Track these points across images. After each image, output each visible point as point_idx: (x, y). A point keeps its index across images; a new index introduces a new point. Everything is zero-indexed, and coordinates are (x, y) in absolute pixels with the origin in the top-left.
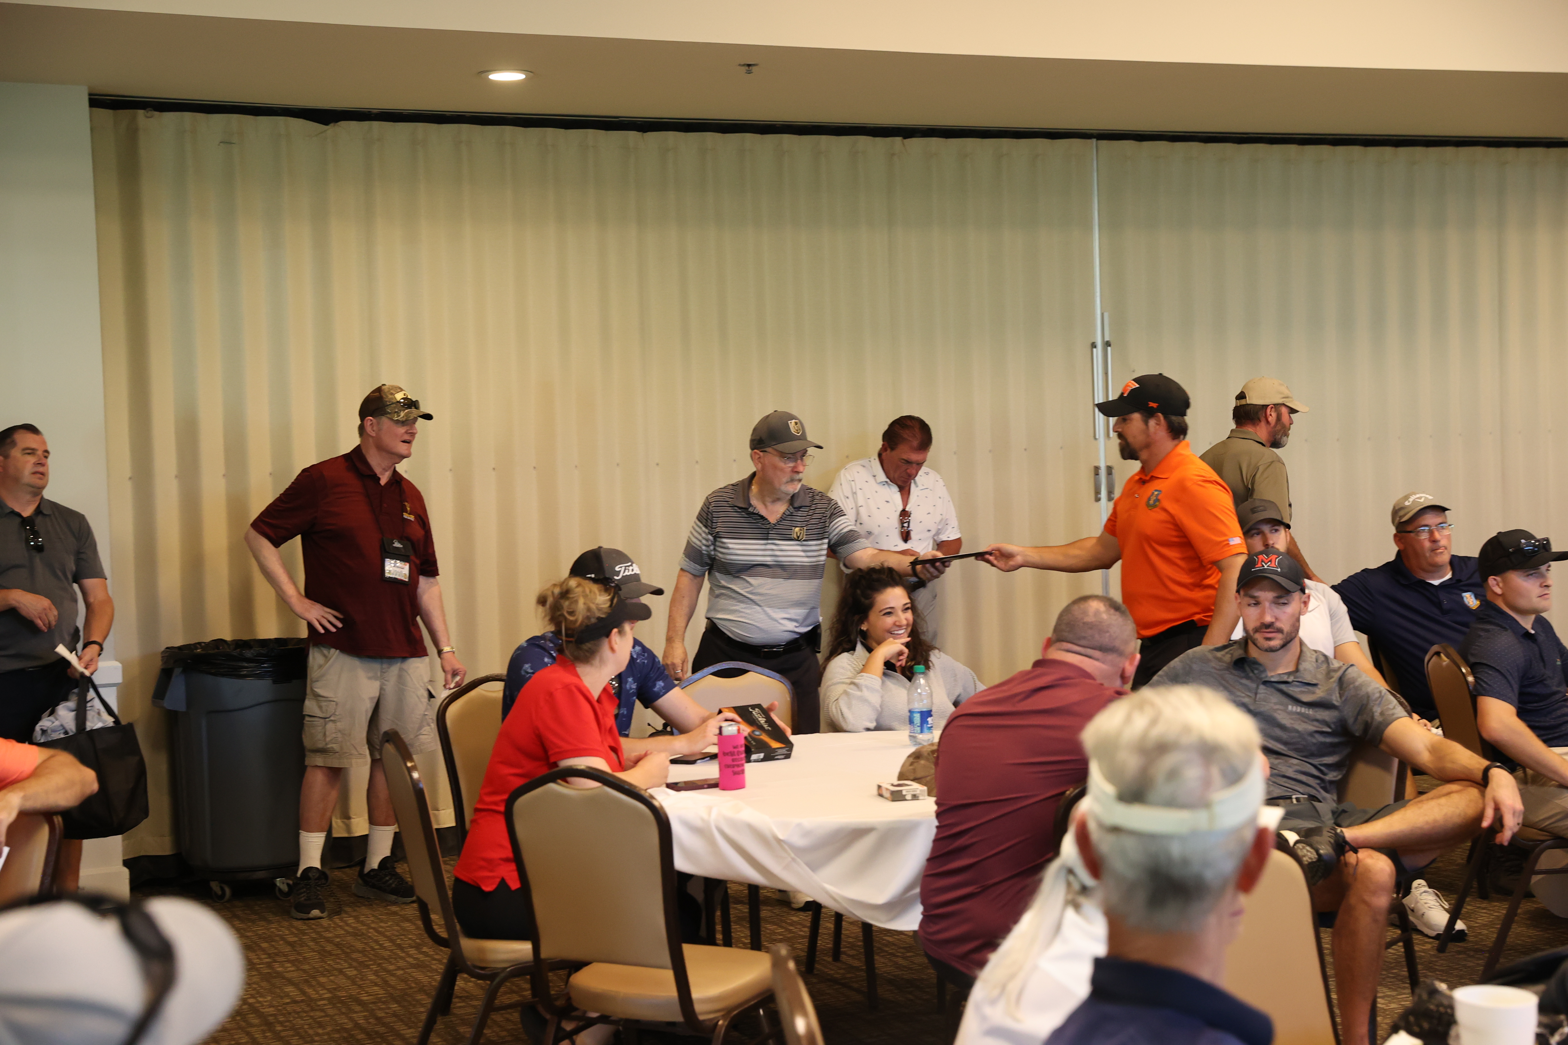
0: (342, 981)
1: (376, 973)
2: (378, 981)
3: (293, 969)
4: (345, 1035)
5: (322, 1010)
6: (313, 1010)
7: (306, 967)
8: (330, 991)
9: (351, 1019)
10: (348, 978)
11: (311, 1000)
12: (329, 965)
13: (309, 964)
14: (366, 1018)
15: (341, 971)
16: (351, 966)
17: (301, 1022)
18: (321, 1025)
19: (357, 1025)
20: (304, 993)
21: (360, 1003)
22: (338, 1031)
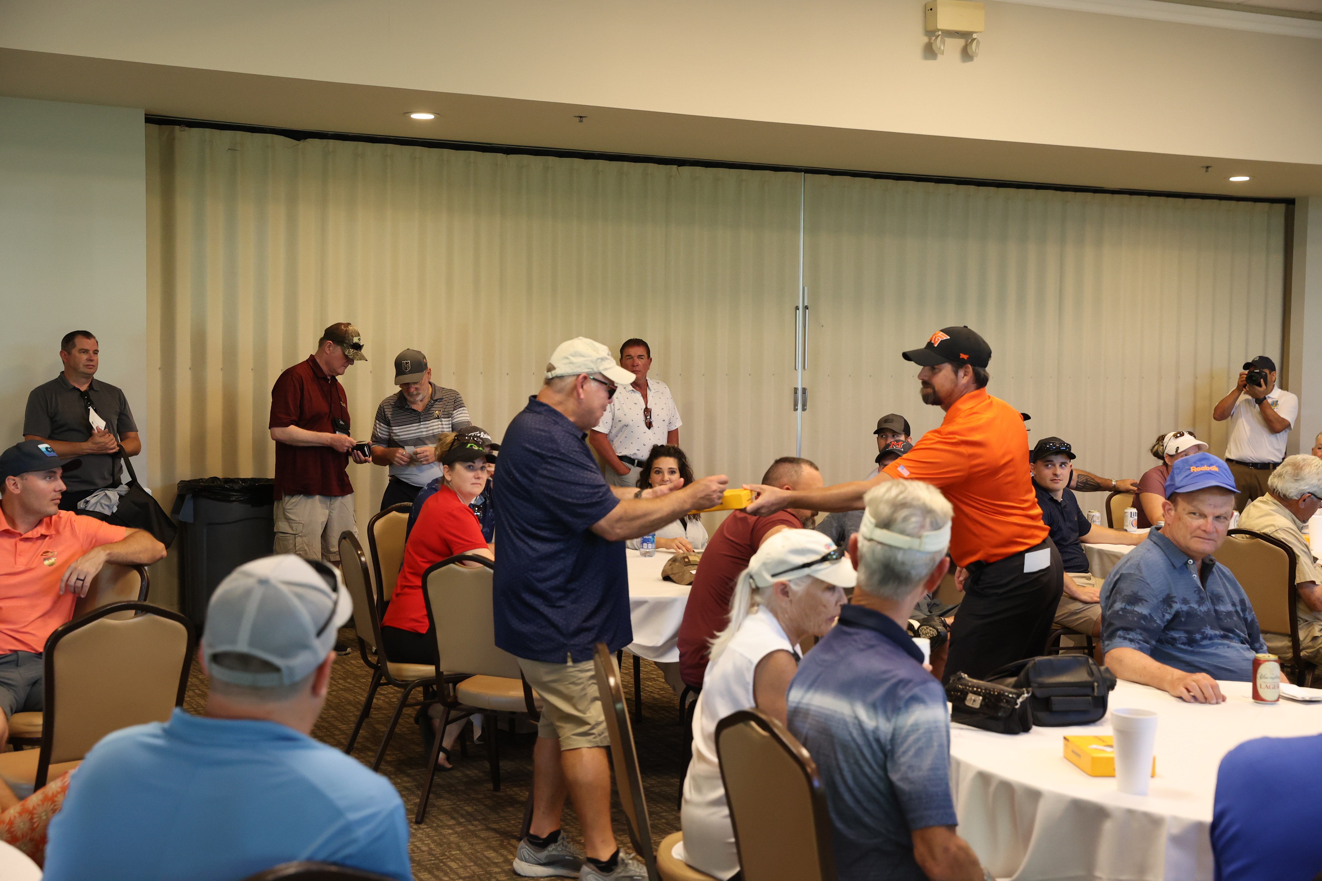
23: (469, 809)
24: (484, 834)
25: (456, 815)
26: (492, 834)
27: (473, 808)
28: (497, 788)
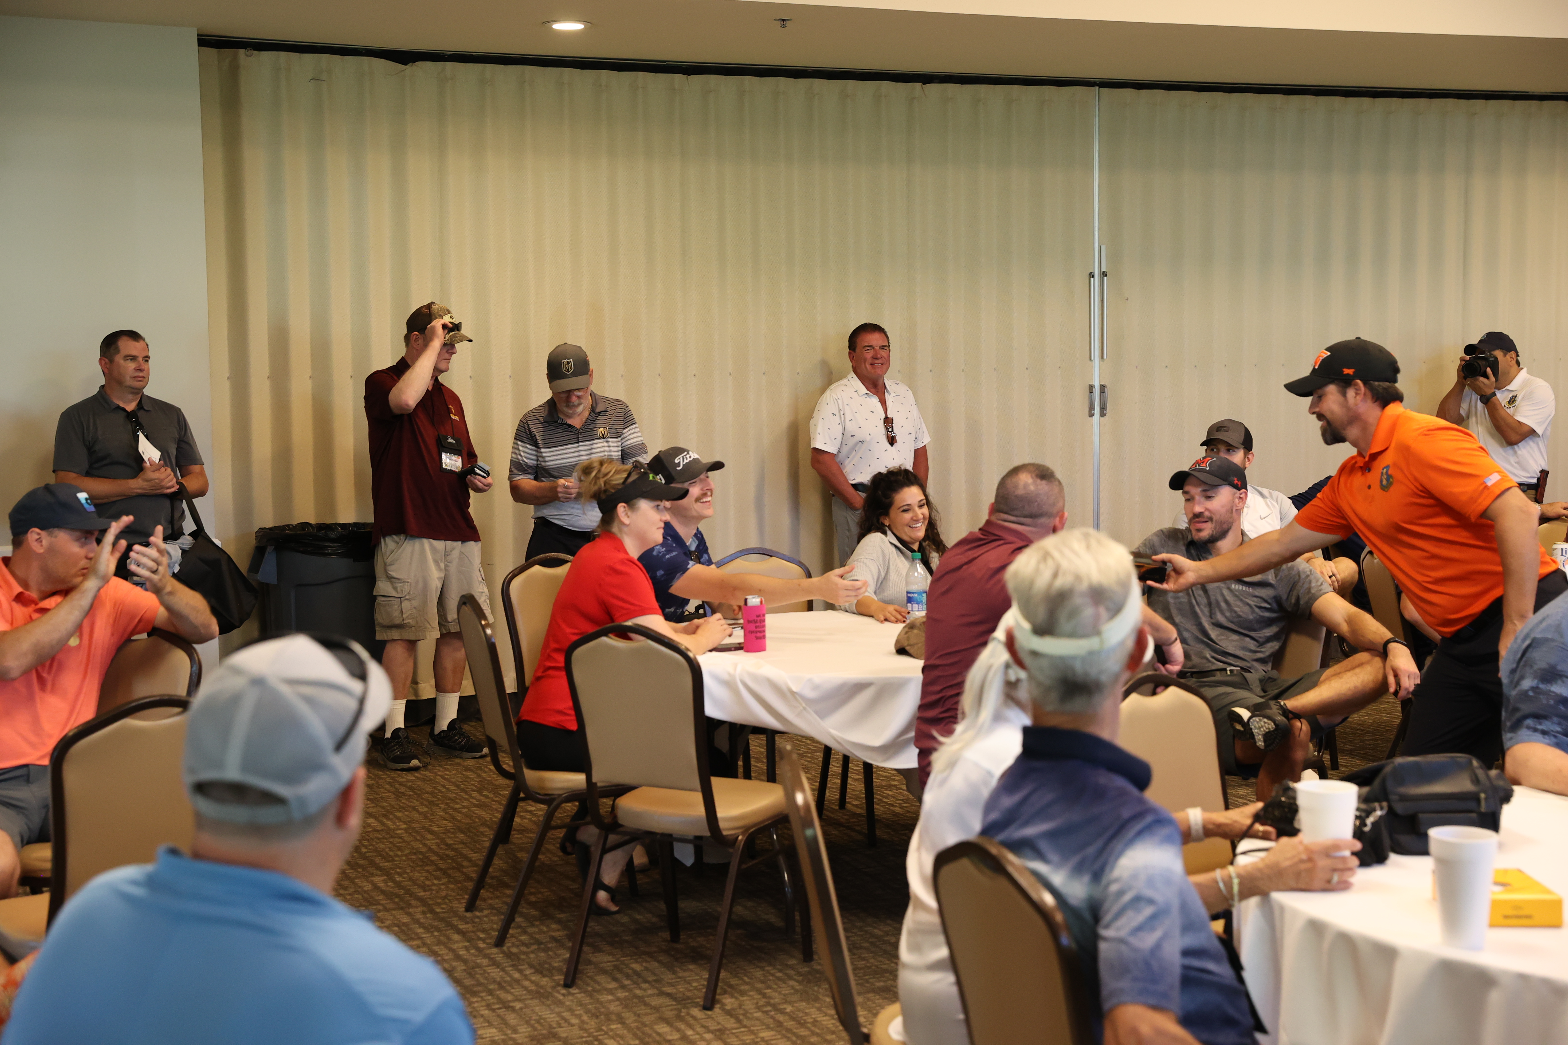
0: (415, 815)
1: (444, 810)
2: (447, 816)
3: (372, 805)
4: (421, 857)
5: (400, 838)
6: (392, 837)
7: (384, 804)
8: (405, 823)
9: (425, 845)
10: (420, 813)
11: (390, 829)
12: (404, 803)
13: (386, 802)
14: (438, 845)
15: (414, 808)
16: (422, 804)
17: (382, 846)
18: (400, 849)
19: (430, 850)
20: (383, 824)
21: (431, 832)
22: (415, 854)
23: (637, 967)
24: (655, 1002)
25: (619, 976)
26: (667, 1001)
27: (642, 965)
28: (675, 938)
